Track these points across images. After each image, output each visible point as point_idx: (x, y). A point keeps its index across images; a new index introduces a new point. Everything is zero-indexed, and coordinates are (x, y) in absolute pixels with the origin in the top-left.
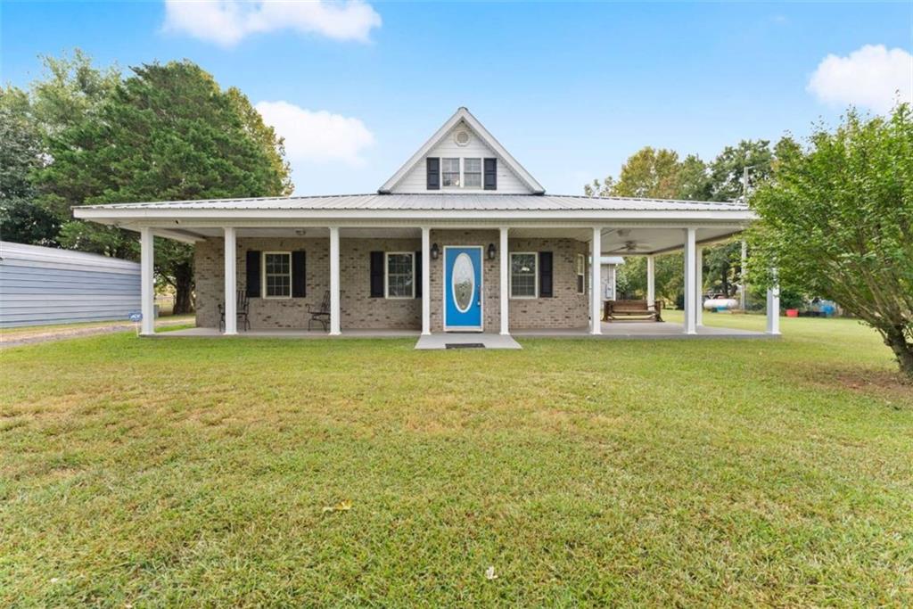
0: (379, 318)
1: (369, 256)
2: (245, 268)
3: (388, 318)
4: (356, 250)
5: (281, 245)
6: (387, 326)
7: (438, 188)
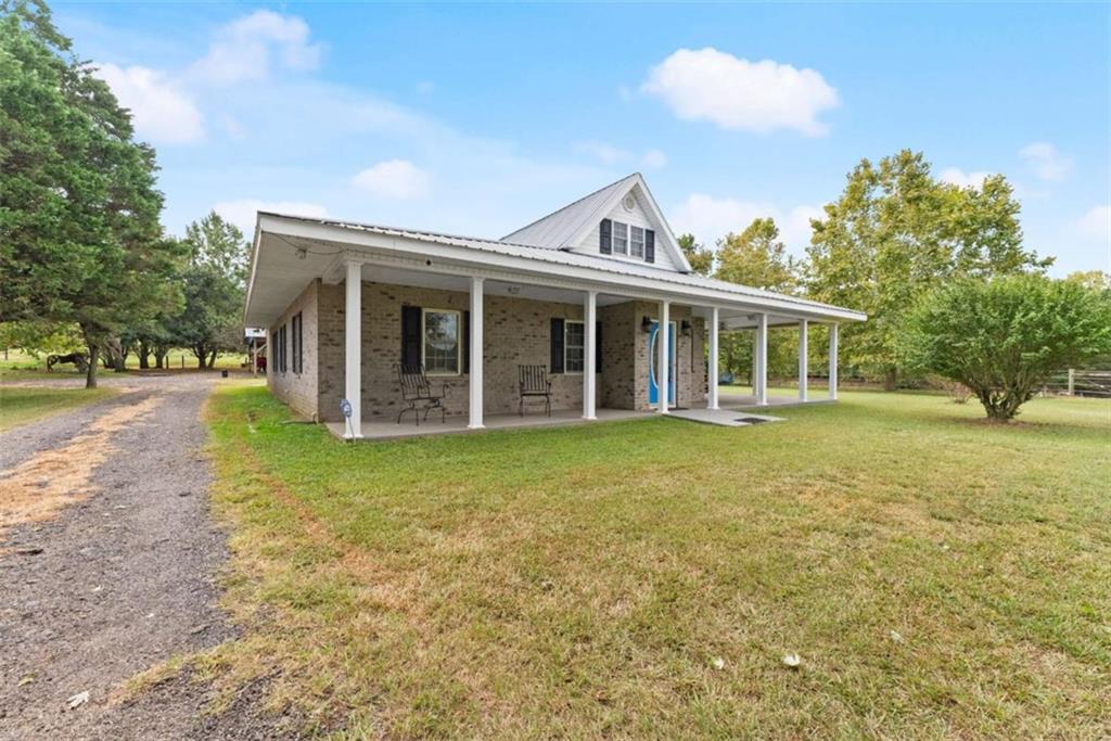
0: (559, 398)
1: (549, 322)
2: (400, 331)
3: (567, 397)
4: (536, 314)
5: (450, 301)
6: (566, 407)
7: (610, 253)
